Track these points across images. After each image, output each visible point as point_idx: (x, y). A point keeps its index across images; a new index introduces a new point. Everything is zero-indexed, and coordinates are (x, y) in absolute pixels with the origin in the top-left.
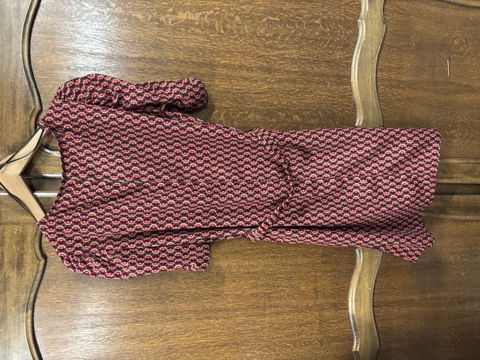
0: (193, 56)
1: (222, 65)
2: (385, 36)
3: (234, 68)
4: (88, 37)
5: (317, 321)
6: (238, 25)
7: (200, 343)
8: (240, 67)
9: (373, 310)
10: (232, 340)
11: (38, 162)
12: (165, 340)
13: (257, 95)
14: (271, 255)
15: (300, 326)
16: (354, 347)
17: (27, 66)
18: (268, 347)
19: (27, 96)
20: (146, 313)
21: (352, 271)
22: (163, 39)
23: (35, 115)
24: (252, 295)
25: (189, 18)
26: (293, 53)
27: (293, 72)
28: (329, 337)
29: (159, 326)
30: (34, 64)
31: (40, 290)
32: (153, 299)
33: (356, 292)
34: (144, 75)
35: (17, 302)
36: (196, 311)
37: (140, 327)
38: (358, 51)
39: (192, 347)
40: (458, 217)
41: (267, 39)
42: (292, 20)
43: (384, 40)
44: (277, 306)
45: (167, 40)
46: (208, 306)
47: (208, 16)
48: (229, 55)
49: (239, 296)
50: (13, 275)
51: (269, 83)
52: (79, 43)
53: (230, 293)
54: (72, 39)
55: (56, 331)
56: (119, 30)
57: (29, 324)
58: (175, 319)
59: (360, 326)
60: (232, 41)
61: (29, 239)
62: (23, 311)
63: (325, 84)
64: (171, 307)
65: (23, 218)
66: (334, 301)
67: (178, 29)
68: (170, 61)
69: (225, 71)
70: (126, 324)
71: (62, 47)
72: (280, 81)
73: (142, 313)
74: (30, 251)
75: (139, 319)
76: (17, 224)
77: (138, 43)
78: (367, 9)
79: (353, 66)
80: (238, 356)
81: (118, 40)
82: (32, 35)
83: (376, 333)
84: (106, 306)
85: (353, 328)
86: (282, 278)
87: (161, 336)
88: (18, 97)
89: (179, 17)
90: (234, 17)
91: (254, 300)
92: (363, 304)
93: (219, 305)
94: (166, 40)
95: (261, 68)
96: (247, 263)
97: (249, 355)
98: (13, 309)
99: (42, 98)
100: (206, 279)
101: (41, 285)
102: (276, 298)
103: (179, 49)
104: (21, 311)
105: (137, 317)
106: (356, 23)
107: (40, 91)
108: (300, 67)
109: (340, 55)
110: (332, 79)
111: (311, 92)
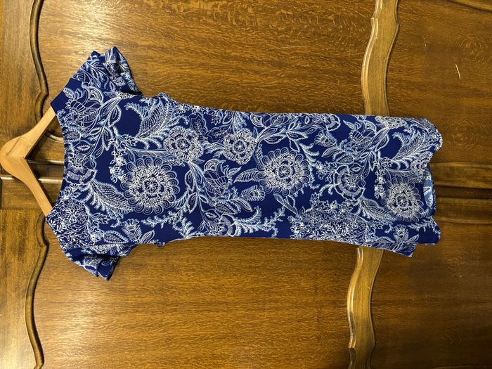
0: (203, 46)
1: (232, 57)
2: (397, 36)
3: (244, 60)
4: (98, 22)
5: (316, 317)
6: (251, 17)
7: (199, 335)
8: (251, 60)
9: (371, 308)
10: (231, 333)
11: (44, 148)
12: (164, 331)
13: (267, 90)
14: (273, 250)
15: (299, 321)
16: (351, 343)
17: (35, 49)
18: (266, 341)
19: (33, 80)
20: (147, 303)
21: (352, 270)
22: (173, 28)
23: (41, 99)
24: (253, 289)
25: (202, 8)
26: (304, 48)
27: (304, 68)
28: (326, 333)
29: (159, 316)
30: (42, 47)
31: (41, 276)
32: (154, 290)
33: (355, 290)
34: (153, 63)
35: (17, 288)
36: (196, 304)
37: (140, 317)
38: (369, 50)
39: (191, 339)
40: (458, 221)
41: (280, 33)
42: (305, 15)
43: (396, 40)
44: (276, 301)
45: (178, 29)
46: (208, 299)
47: (221, 7)
48: (239, 48)
49: (239, 290)
50: (14, 261)
51: (280, 77)
52: (89, 28)
53: (231, 286)
54: (82, 23)
55: (56, 318)
56: (130, 16)
57: (29, 310)
58: (175, 310)
59: (357, 324)
60: (244, 33)
61: (32, 225)
62: (23, 297)
63: (335, 81)
64: (172, 298)
65: (26, 203)
66: (333, 298)
67: (190, 18)
68: (180, 51)
69: (235, 63)
70: (126, 313)
71: (71, 30)
72: (290, 76)
73: (142, 303)
74: (32, 237)
75: (140, 309)
76: (20, 209)
77: (149, 30)
78: (381, 7)
79: (364, 64)
80: (235, 349)
81: (128, 27)
82: (41, 16)
83: (372, 331)
84: (107, 294)
85: (350, 326)
86: (283, 274)
87: (160, 326)
88: (24, 80)
89: (191, 6)
90: (247, 9)
91: (255, 294)
92: (361, 302)
93: (219, 298)
94: (176, 29)
95: (272, 62)
96: (248, 257)
97: (247, 348)
98: (13, 295)
99: (48, 82)
100: (208, 271)
101: (42, 272)
102: (276, 293)
103: (190, 39)
104: (21, 296)
105: (137, 308)
106: (369, 21)
107: (47, 75)
108: (310, 63)
109: (351, 52)
110: (342, 77)
111: (321, 89)
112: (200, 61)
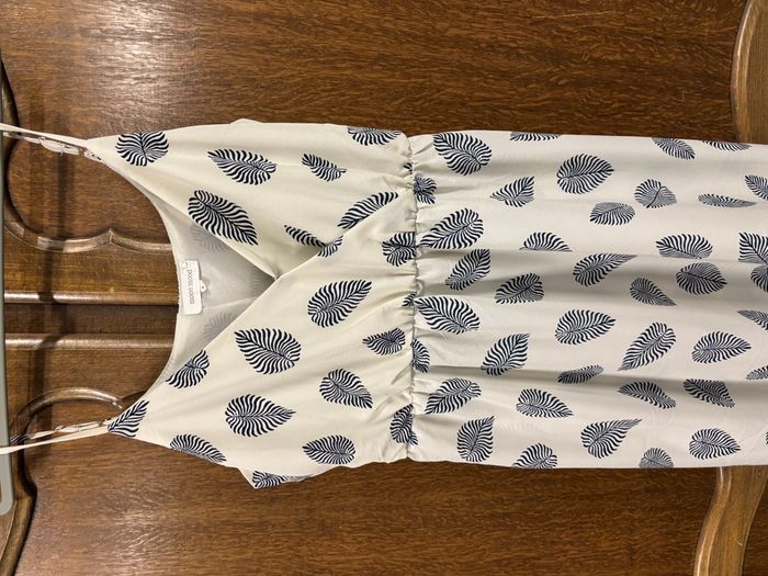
0: (384, 15)
1: (450, 39)
3: (477, 47)
8: (492, 46)
21: (706, 507)
24: (498, 562)
26: (611, 17)
27: (610, 62)
33: (713, 551)
34: (268, 57)
48: (468, 17)
49: (470, 566)
51: (555, 85)
53: (451, 560)
63: (677, 93)
68: (330, 25)
69: (456, 54)
72: (578, 83)
86: (563, 525)
95: (539, 52)
96: (488, 495)
100: (402, 531)
107: (15, 90)
108: (623, 51)
109: (710, 27)
110: (691, 83)
111: (646, 111)
112: (376, 50)
